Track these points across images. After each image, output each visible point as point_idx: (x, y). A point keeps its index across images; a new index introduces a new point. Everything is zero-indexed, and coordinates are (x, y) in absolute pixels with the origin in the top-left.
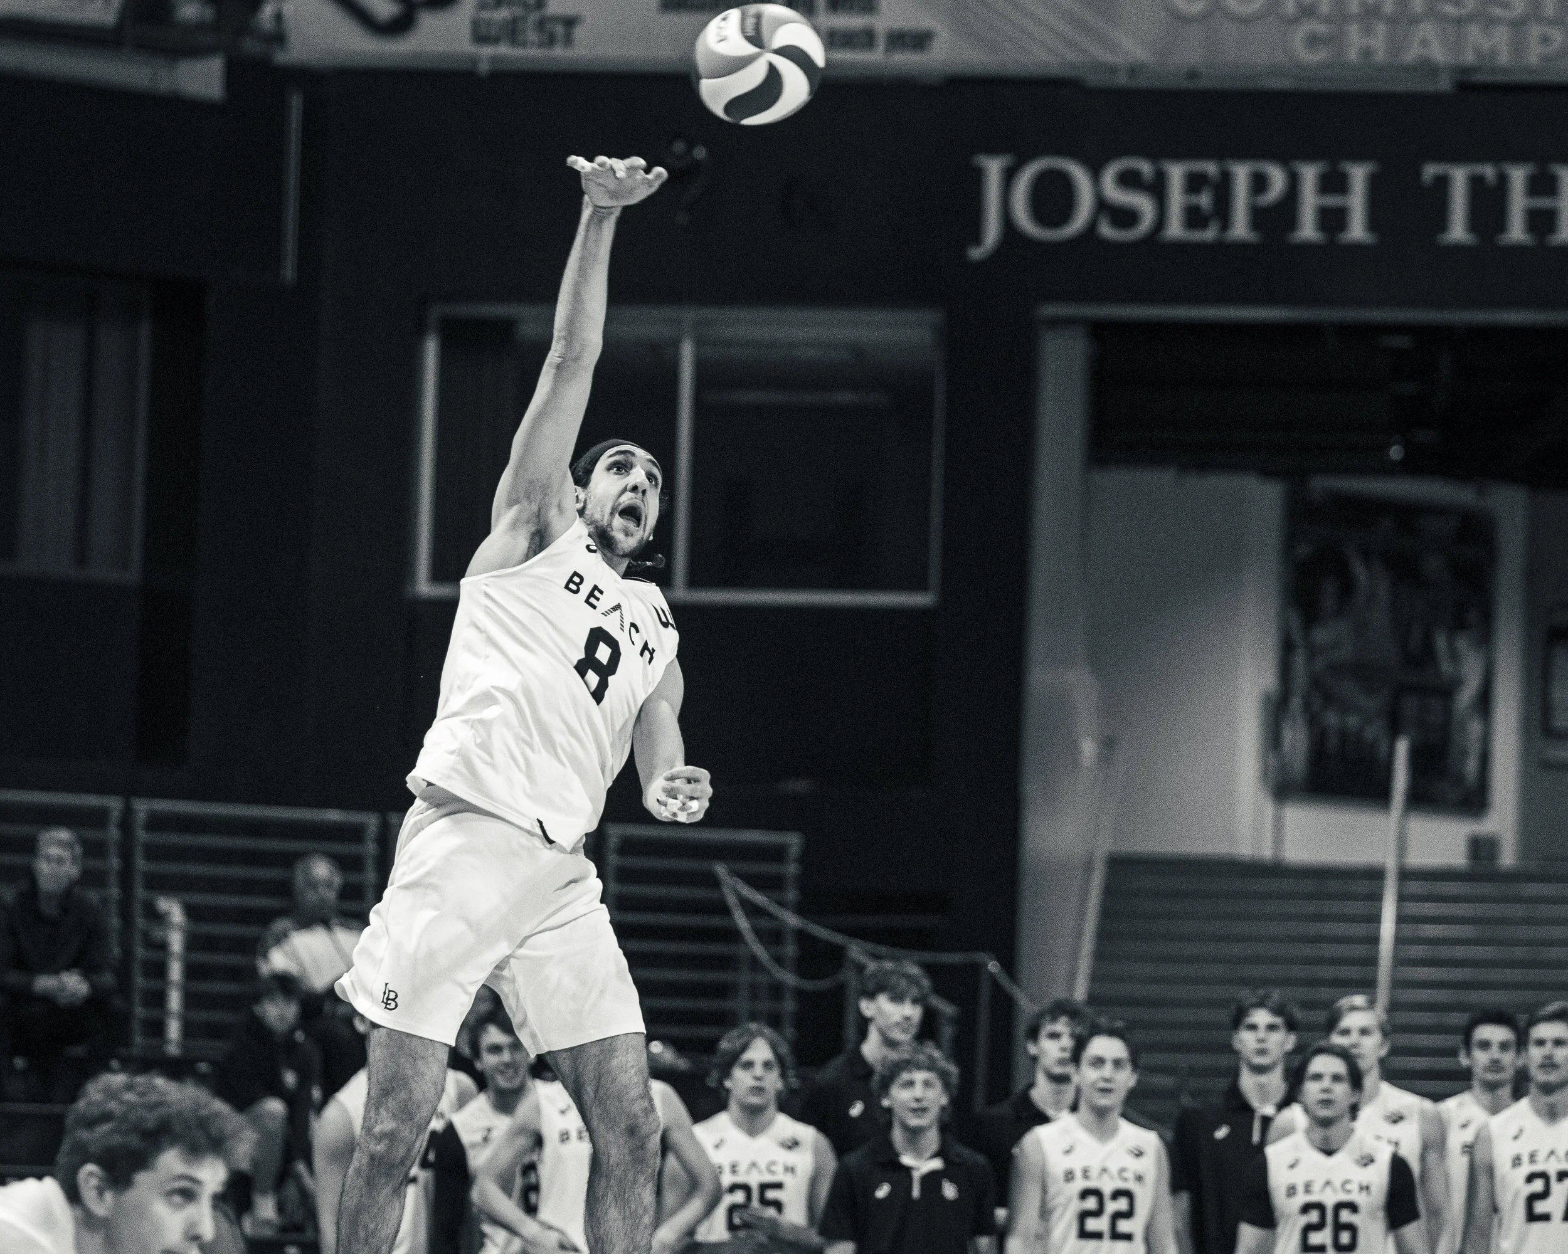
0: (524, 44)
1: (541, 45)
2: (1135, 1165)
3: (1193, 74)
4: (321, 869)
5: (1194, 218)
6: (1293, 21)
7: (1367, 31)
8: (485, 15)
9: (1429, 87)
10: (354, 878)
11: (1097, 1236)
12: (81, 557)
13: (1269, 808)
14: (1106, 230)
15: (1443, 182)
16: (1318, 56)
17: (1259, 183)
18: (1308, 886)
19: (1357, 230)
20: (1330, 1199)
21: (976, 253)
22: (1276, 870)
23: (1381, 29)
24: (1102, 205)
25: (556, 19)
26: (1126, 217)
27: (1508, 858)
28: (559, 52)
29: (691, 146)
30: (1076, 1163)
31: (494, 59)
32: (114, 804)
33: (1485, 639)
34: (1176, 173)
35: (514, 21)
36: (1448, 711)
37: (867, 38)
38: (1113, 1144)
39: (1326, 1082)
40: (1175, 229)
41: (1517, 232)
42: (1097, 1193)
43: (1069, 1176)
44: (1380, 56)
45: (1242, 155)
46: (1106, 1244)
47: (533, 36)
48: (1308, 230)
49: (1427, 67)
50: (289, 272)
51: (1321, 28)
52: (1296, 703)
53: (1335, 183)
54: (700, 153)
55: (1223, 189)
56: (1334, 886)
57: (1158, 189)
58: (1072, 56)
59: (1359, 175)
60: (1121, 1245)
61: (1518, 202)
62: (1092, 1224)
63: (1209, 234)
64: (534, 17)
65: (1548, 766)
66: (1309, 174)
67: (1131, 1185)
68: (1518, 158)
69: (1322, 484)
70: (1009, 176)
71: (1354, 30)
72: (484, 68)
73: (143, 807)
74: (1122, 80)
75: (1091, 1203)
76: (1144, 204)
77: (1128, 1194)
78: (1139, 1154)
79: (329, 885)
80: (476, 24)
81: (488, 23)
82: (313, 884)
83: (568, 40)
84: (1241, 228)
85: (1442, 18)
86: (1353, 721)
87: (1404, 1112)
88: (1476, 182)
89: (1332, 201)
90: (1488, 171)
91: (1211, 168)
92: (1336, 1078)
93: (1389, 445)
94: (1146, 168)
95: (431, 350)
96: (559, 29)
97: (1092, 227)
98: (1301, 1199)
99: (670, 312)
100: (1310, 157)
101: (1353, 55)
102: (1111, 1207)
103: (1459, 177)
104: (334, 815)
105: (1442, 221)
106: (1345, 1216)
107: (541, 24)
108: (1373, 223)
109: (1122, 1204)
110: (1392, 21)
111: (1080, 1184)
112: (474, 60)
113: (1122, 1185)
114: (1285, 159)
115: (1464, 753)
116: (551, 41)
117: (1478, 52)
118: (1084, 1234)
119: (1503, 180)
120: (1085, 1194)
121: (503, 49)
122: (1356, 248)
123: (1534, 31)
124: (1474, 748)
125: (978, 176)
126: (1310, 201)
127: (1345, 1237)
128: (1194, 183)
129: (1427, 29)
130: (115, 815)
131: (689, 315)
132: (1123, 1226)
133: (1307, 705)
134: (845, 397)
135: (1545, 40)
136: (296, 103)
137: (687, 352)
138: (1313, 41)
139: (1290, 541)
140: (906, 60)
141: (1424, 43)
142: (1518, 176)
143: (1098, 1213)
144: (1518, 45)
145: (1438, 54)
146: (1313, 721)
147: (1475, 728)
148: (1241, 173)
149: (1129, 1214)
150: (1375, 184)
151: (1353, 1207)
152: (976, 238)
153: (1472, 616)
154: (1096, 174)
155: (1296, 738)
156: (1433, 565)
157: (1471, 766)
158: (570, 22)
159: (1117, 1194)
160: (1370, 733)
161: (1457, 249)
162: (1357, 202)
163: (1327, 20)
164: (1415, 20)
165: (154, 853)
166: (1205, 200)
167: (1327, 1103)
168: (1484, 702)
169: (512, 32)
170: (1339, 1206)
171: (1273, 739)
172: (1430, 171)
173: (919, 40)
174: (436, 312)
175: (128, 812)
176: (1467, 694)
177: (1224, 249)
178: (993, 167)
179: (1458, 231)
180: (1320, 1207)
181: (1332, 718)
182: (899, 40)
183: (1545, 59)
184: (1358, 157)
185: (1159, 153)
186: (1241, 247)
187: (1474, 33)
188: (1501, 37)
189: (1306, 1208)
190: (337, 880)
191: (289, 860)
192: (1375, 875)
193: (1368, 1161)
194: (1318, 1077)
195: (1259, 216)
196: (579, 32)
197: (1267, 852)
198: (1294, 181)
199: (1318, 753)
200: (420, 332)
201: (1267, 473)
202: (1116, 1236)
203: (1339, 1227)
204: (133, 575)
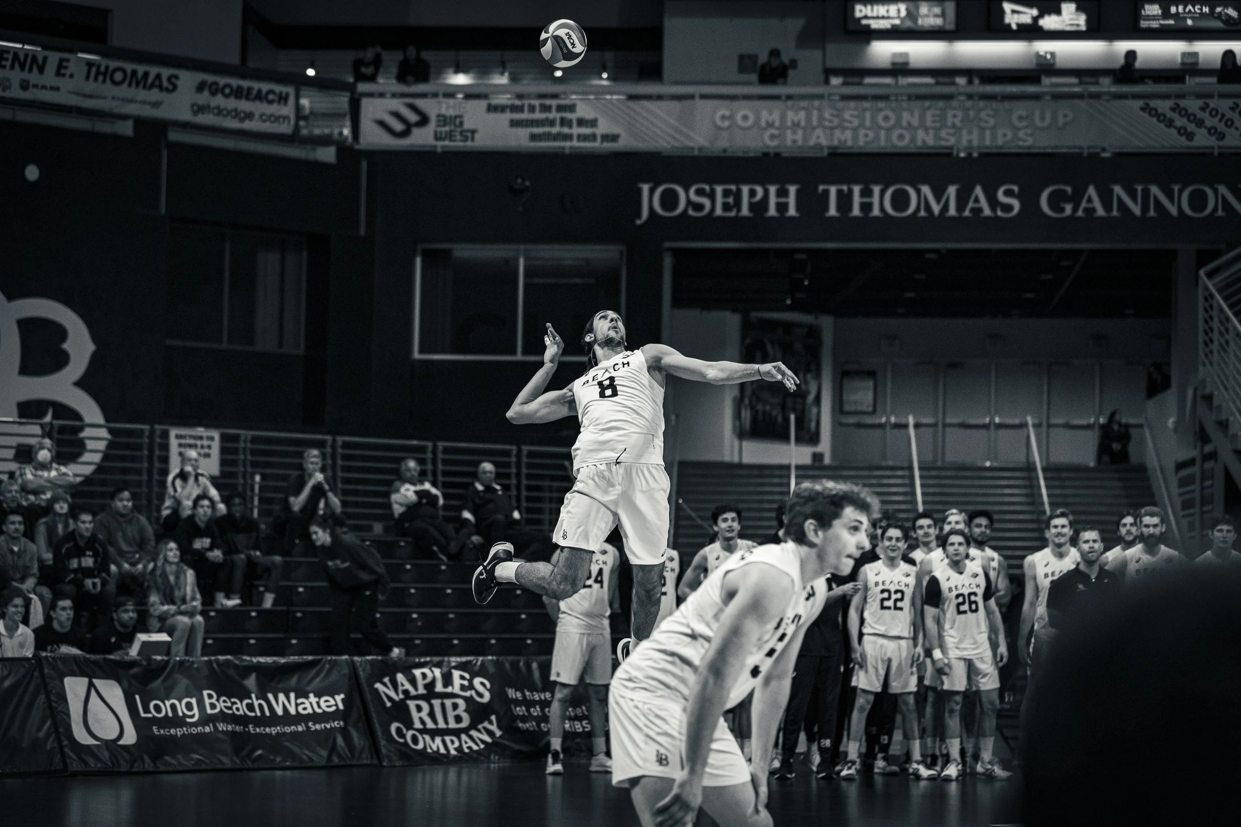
0: (455, 141)
1: (462, 141)
2: (906, 580)
3: (725, 151)
4: (412, 464)
5: (726, 207)
6: (765, 129)
7: (794, 133)
8: (439, 129)
9: (819, 155)
10: (424, 467)
11: (889, 608)
12: (281, 345)
13: (736, 443)
14: (691, 212)
15: (826, 193)
16: (775, 143)
17: (752, 193)
18: (756, 472)
19: (792, 211)
20: (966, 592)
21: (638, 222)
22: (740, 466)
23: (800, 132)
24: (689, 202)
25: (468, 131)
26: (699, 207)
27: (827, 460)
28: (469, 143)
29: (524, 180)
30: (880, 579)
31: (443, 147)
32: (329, 438)
33: (818, 376)
34: (719, 189)
35: (451, 131)
36: (804, 403)
37: (593, 137)
38: (897, 571)
39: (956, 546)
40: (719, 211)
41: (856, 211)
42: (889, 591)
43: (877, 584)
44: (800, 143)
45: (746, 182)
46: (892, 611)
47: (459, 137)
48: (772, 211)
49: (818, 147)
50: (362, 232)
51: (776, 132)
52: (747, 401)
53: (782, 193)
54: (528, 183)
55: (738, 195)
56: (767, 472)
57: (712, 196)
58: (677, 144)
59: (792, 189)
60: (899, 612)
61: (857, 200)
62: (886, 604)
63: (733, 214)
64: (459, 129)
65: (841, 425)
66: (773, 189)
67: (903, 588)
68: (857, 182)
69: (755, 315)
70: (652, 192)
71: (789, 132)
72: (439, 150)
73: (340, 439)
74: (696, 153)
75: (886, 595)
76: (706, 202)
77: (902, 592)
78: (908, 575)
79: (415, 470)
80: (436, 133)
81: (441, 133)
82: (409, 470)
83: (473, 139)
84: (745, 211)
85: (825, 127)
86: (768, 408)
87: (976, 557)
88: (840, 193)
89: (783, 200)
90: (845, 188)
91: (733, 187)
92: (960, 544)
93: (785, 299)
94: (707, 188)
95: (418, 261)
96: (469, 134)
97: (685, 211)
98: (955, 593)
99: (515, 247)
100: (772, 183)
101: (789, 142)
102: (894, 597)
103: (833, 190)
104: (415, 442)
105: (826, 208)
106: (973, 598)
107: (461, 133)
108: (798, 208)
109: (899, 595)
110: (804, 129)
111: (881, 587)
112: (435, 146)
113: (898, 588)
114: (763, 184)
115: (810, 420)
116: (466, 139)
117: (840, 141)
118: (883, 608)
119: (851, 191)
120: (883, 591)
121: (446, 143)
122: (792, 218)
123: (862, 132)
124: (814, 418)
125: (639, 191)
126: (773, 200)
127: (974, 607)
128: (726, 193)
129: (819, 132)
130: (329, 443)
131: (522, 247)
132: (899, 604)
133: (750, 401)
134: (577, 280)
135: (866, 136)
136: (364, 165)
137: (522, 262)
138: (773, 137)
139: (743, 338)
140: (608, 146)
141: (818, 138)
142: (857, 189)
143: (889, 599)
144: (855, 138)
145: (824, 142)
146: (752, 407)
147: (814, 410)
148: (745, 189)
149: (902, 599)
150: (798, 192)
151: (975, 594)
152: (639, 215)
153: (813, 367)
154: (687, 191)
155: (746, 415)
156: (798, 346)
157: (813, 425)
158: (473, 132)
159: (896, 592)
160: (774, 413)
161: (832, 218)
162: (792, 200)
163: (778, 129)
164: (814, 129)
165: (345, 457)
166: (731, 200)
167: (957, 555)
168: (818, 400)
169: (450, 136)
170: (970, 594)
171: (737, 415)
172: (821, 188)
173: (614, 138)
174: (420, 247)
175: (334, 441)
176: (811, 397)
177: (738, 220)
178: (645, 188)
179: (833, 211)
180: (962, 595)
181: (760, 407)
182: (606, 138)
183: (866, 143)
184: (792, 182)
185: (712, 182)
186: (745, 218)
187: (837, 133)
188: (848, 134)
189: (957, 596)
190: (418, 468)
191: (400, 460)
192: (788, 467)
193: (976, 576)
194: (953, 544)
195: (752, 206)
196: (477, 136)
197: (736, 459)
198: (766, 193)
199: (754, 419)
200: (414, 255)
201: (734, 311)
202: (896, 608)
203: (971, 603)
204: (301, 351)
